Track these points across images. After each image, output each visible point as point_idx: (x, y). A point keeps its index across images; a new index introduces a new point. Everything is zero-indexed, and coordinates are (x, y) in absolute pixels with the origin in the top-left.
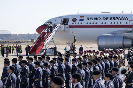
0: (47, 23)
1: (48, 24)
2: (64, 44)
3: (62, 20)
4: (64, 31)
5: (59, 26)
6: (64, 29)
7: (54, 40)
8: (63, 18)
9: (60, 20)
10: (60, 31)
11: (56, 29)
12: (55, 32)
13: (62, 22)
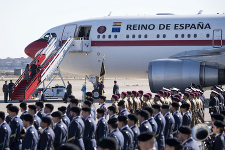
0: (47, 36)
1: (48, 38)
2: (81, 79)
3: (78, 29)
4: (82, 52)
5: (70, 41)
6: (80, 49)
7: (61, 70)
8: (78, 26)
9: (72, 31)
10: (72, 51)
11: (65, 47)
12: (62, 54)
13: (76, 35)
